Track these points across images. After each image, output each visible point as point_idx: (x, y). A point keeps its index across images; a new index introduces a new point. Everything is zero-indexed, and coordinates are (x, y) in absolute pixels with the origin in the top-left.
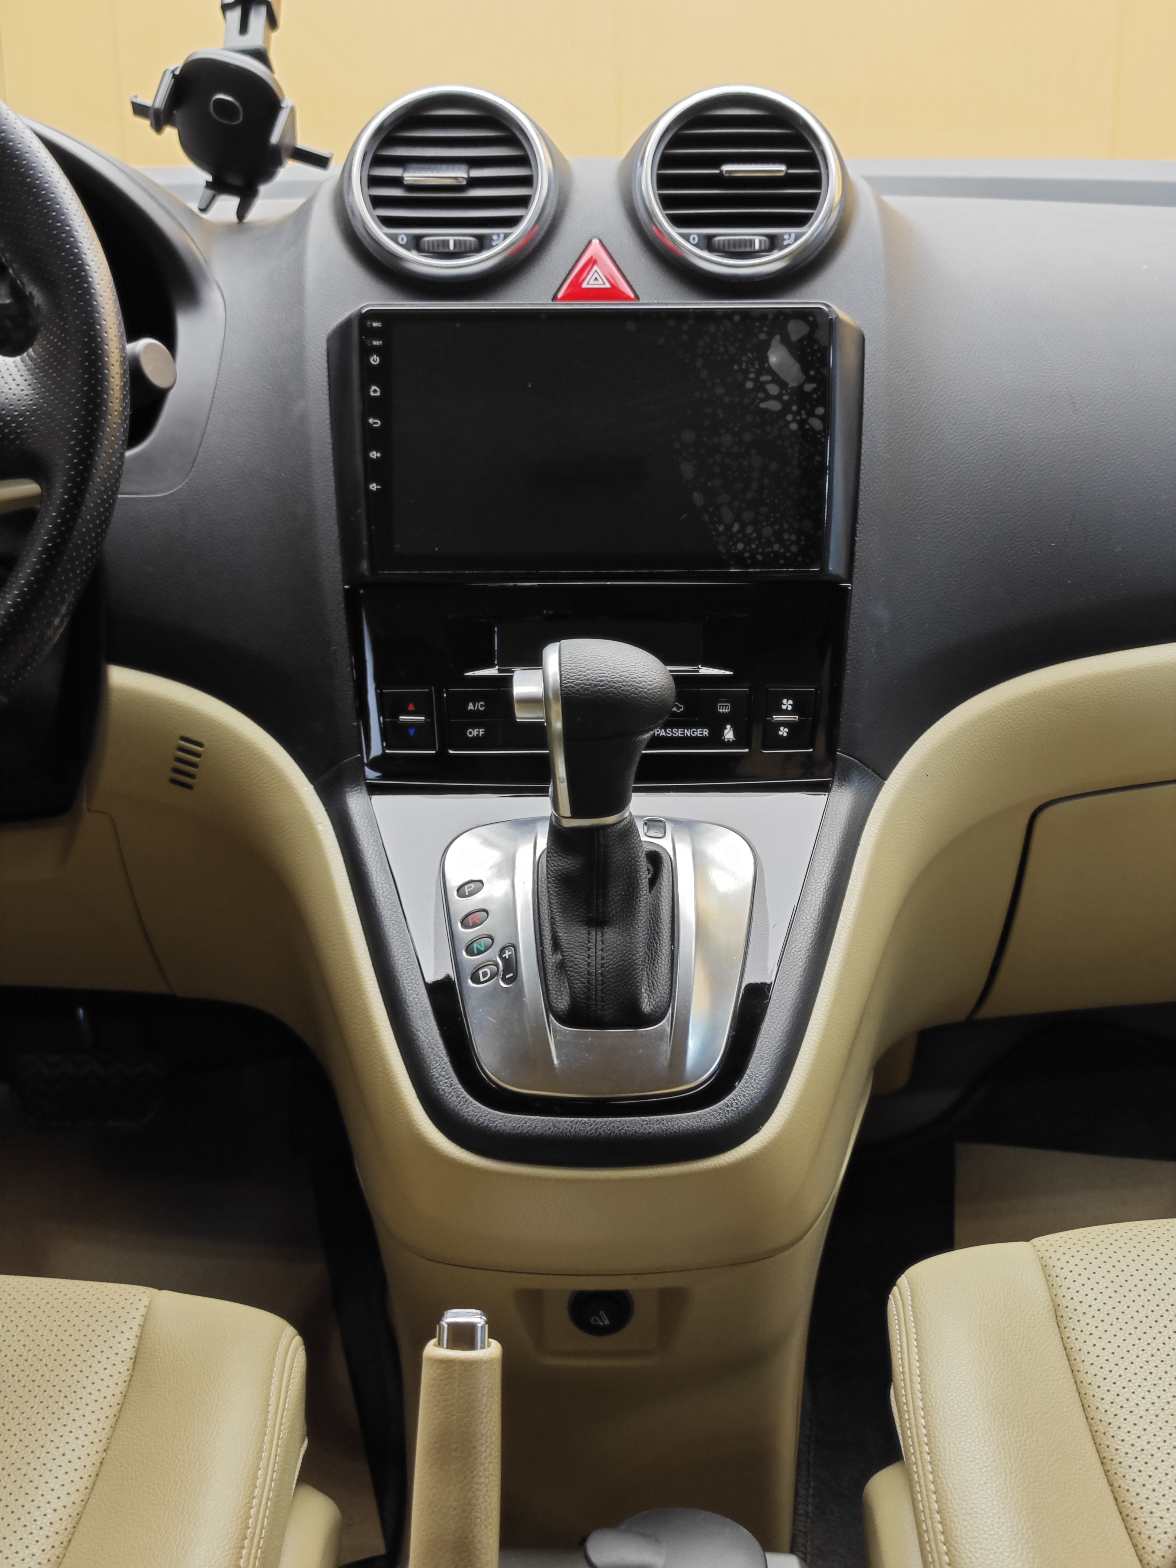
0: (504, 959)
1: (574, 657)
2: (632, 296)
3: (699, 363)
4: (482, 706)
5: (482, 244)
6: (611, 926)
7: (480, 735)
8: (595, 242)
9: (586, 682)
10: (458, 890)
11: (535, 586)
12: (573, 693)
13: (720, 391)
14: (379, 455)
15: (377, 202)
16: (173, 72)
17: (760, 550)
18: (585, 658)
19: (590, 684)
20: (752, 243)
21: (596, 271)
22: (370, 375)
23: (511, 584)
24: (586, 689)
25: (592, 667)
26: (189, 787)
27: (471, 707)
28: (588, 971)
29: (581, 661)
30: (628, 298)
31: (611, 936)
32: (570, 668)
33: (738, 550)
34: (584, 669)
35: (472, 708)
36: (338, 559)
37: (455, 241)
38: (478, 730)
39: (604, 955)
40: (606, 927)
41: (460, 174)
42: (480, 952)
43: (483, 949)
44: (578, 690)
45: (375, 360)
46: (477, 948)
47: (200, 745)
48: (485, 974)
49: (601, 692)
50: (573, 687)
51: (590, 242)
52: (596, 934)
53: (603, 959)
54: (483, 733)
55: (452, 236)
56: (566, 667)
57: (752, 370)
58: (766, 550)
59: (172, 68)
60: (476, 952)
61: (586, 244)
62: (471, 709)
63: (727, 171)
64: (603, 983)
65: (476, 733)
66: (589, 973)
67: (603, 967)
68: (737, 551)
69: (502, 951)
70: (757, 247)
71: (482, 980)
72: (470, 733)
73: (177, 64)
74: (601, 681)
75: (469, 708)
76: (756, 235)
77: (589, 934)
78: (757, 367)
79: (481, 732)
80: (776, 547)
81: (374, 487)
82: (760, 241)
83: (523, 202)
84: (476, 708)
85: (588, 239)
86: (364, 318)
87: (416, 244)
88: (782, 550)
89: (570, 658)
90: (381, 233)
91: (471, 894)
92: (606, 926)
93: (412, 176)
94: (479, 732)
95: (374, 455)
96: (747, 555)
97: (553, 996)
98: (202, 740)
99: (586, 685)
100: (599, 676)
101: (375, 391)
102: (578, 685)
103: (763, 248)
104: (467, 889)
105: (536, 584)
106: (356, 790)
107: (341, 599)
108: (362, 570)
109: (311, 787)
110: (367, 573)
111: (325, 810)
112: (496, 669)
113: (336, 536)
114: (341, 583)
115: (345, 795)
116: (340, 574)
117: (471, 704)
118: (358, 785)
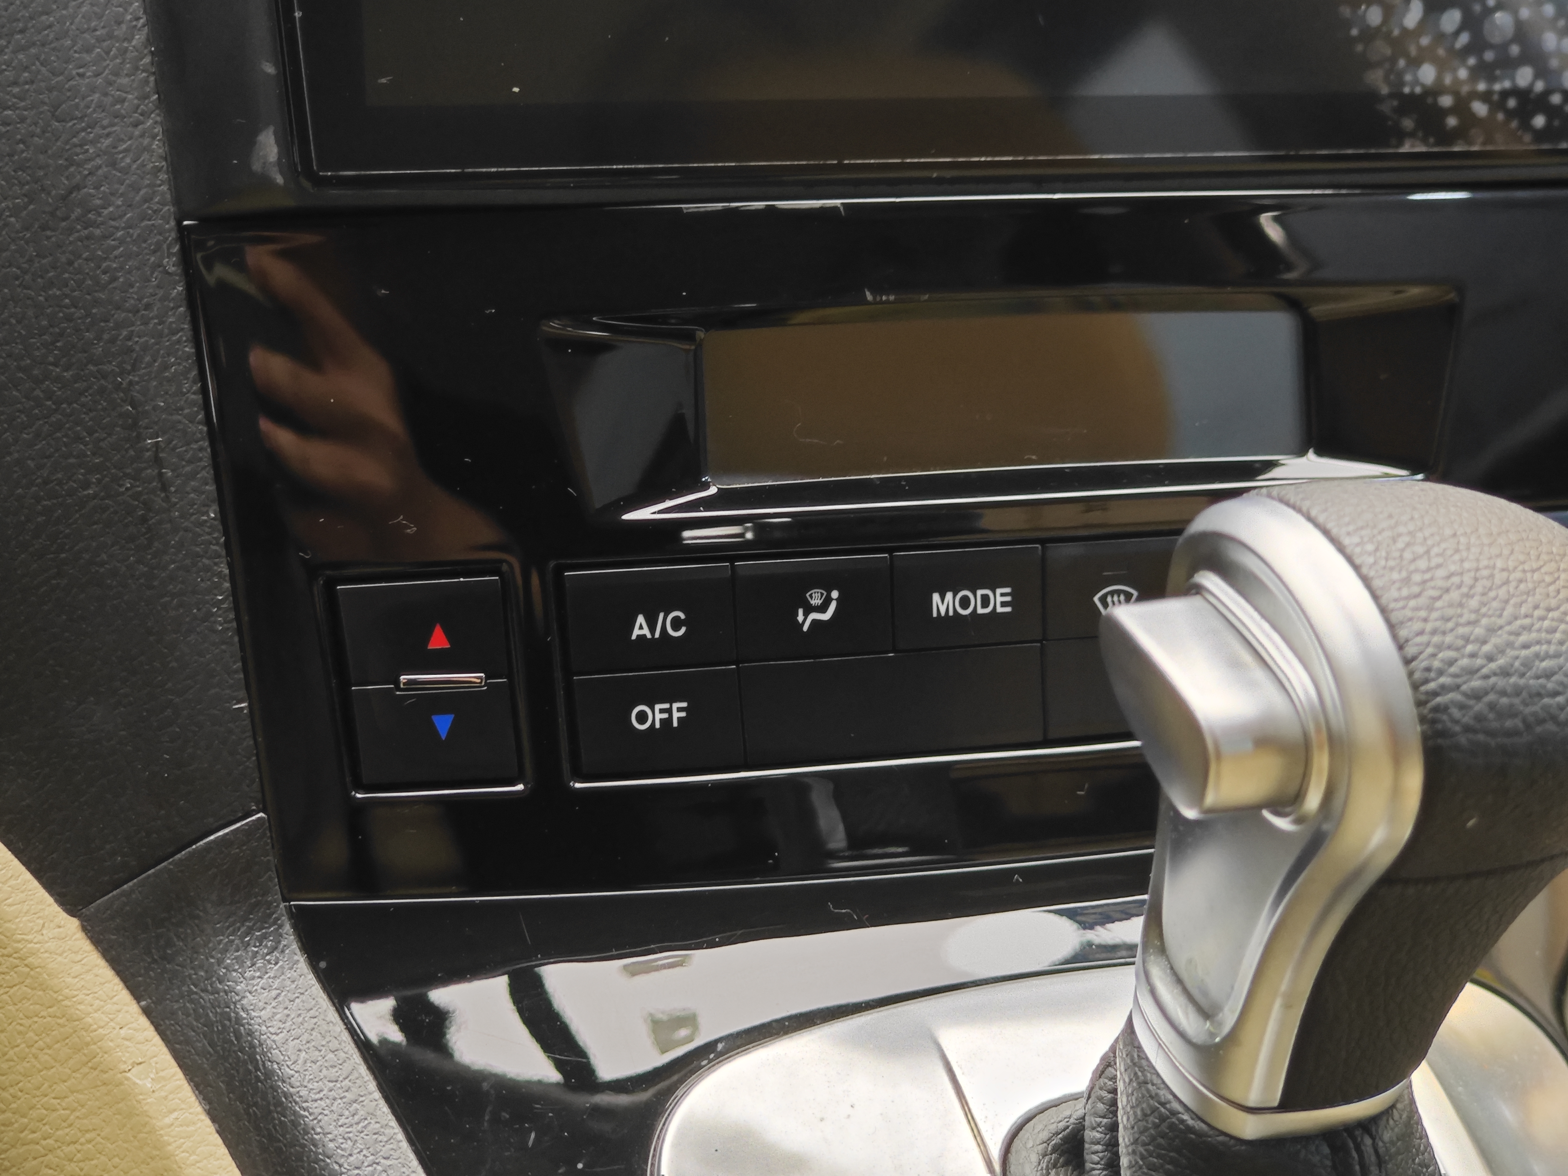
1: (1417, 578)
4: (677, 624)
7: (675, 724)
9: (1500, 682)
11: (835, 209)
12: (1467, 729)
17: (1482, 87)
18: (1456, 580)
19: (1517, 691)
23: (760, 205)
24: (1511, 712)
25: (1501, 622)
27: (641, 628)
29: (1455, 595)
32: (1429, 627)
33: (1423, 86)
34: (1479, 631)
35: (646, 631)
36: (154, 123)
38: (666, 706)
44: (1479, 718)
49: (1554, 718)
50: (1462, 707)
54: (683, 714)
56: (1417, 626)
58: (1497, 87)
62: (641, 637)
65: (659, 716)
68: (1418, 90)
72: (642, 717)
74: (1548, 675)
75: (636, 632)
79: (678, 711)
80: (1524, 76)
84: (657, 635)
88: (1539, 86)
89: (1407, 581)
94: (669, 711)
96: (1446, 101)
99: (1503, 693)
100: (1537, 655)
102: (1477, 696)
105: (837, 202)
106: (265, 937)
107: (171, 264)
108: (256, 167)
109: (73, 924)
110: (280, 180)
111: (147, 1012)
112: (713, 490)
113: (139, 38)
114: (169, 209)
115: (220, 962)
116: (163, 176)
117: (641, 619)
118: (266, 919)
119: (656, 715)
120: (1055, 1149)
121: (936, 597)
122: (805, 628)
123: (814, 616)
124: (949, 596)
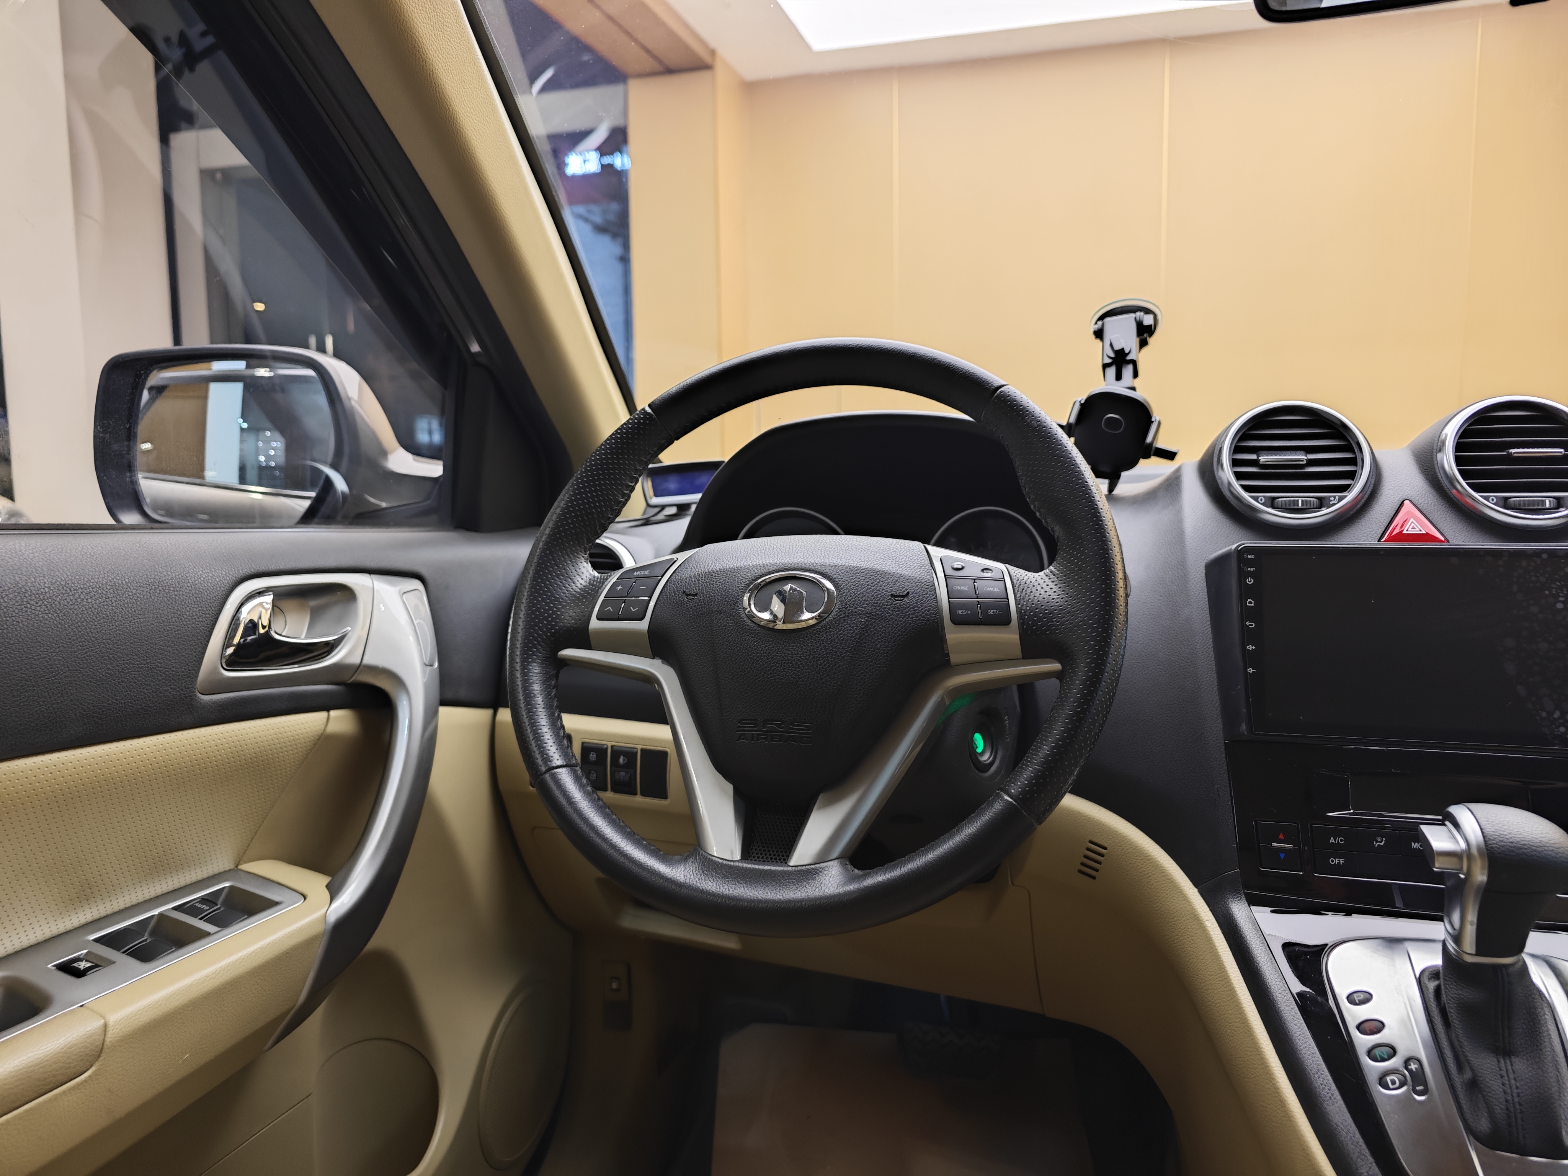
0: (1410, 1071)
2: (1443, 539)
3: (1515, 588)
4: (1341, 841)
5: (1322, 503)
6: (1518, 1056)
7: (1341, 864)
8: (1406, 502)
10: (1348, 998)
13: (1534, 609)
14: (1254, 648)
15: (1239, 476)
16: (1080, 401)
20: (1543, 502)
21: (1412, 522)
22: (1245, 592)
26: (1094, 878)
28: (1506, 1099)
30: (1441, 541)
31: (1520, 1065)
32: (1490, 830)
33: (1561, 732)
34: (1504, 833)
35: (1333, 841)
36: (1220, 721)
37: (1302, 501)
38: (1339, 859)
39: (1518, 1084)
40: (1512, 1057)
41: (1302, 457)
42: (1383, 1060)
43: (1386, 1057)
44: (1503, 851)
45: (1250, 581)
46: (1380, 1055)
47: (1105, 848)
48: (1393, 1082)
50: (1498, 848)
51: (1402, 504)
52: (1505, 1063)
53: (1517, 1088)
55: (1300, 498)
57: (1561, 595)
59: (1080, 399)
60: (1379, 1059)
61: (1400, 504)
62: (1332, 843)
63: (1514, 453)
64: (1522, 1112)
66: (1507, 1101)
67: (1519, 1096)
68: (1559, 733)
69: (1407, 1062)
70: (1548, 505)
71: (1391, 1086)
72: (1332, 861)
73: (1083, 397)
75: (1331, 841)
76: (1547, 498)
77: (1498, 1061)
78: (1565, 592)
79: (1342, 861)
81: (1250, 670)
82: (1550, 501)
83: (1352, 475)
84: (1336, 843)
85: (1401, 500)
86: (1241, 553)
87: (1272, 503)
89: (1487, 821)
90: (1246, 496)
91: (1362, 1002)
92: (1513, 1055)
93: (1264, 458)
94: (1339, 861)
95: (1250, 647)
97: (1468, 1116)
98: (1106, 845)
99: (1510, 847)
100: (1521, 840)
101: (1250, 603)
102: (1503, 846)
103: (1552, 506)
104: (1357, 997)
105: (1384, 748)
106: (1237, 897)
107: (1223, 750)
108: (1241, 730)
109: (1196, 890)
110: (1246, 733)
111: (1211, 910)
112: (1352, 811)
113: (1217, 704)
114: (1223, 739)
115: (1227, 901)
116: (1221, 732)
117: (1332, 838)
118: (1238, 893)
119: (1336, 861)
120: (1434, 974)
121: (1413, 844)
122: (1376, 846)
123: (1378, 843)
124: (1416, 844)
